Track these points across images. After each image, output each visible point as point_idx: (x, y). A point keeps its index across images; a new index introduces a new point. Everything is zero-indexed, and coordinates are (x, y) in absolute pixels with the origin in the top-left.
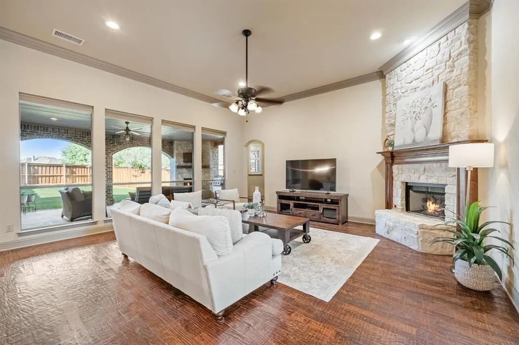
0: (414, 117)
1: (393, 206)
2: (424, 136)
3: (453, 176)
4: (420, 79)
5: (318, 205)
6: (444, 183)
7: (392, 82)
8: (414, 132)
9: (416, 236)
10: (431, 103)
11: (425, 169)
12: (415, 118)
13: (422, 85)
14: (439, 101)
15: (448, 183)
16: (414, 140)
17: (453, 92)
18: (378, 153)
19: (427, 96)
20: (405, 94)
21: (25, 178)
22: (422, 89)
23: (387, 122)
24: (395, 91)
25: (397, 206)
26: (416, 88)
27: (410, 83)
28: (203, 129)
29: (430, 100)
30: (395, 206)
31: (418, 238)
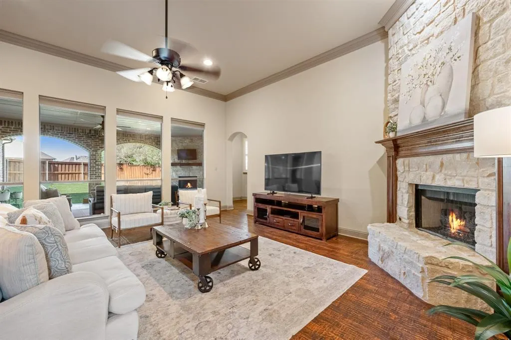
0: (425, 82)
1: (398, 218)
2: (440, 110)
3: (490, 175)
4: (433, 23)
5: (298, 212)
6: (473, 186)
7: (396, 38)
8: (424, 106)
9: (420, 275)
10: (451, 55)
11: (442, 164)
12: (427, 83)
13: (437, 30)
14: (465, 48)
15: (481, 187)
16: (425, 117)
17: (490, 26)
18: (376, 142)
19: (445, 45)
20: (413, 52)
21: (46, 175)
22: (437, 36)
23: (389, 98)
24: (400, 51)
25: (403, 220)
26: (429, 38)
27: (420, 33)
28: (173, 120)
29: (450, 49)
30: (400, 219)
31: (423, 279)
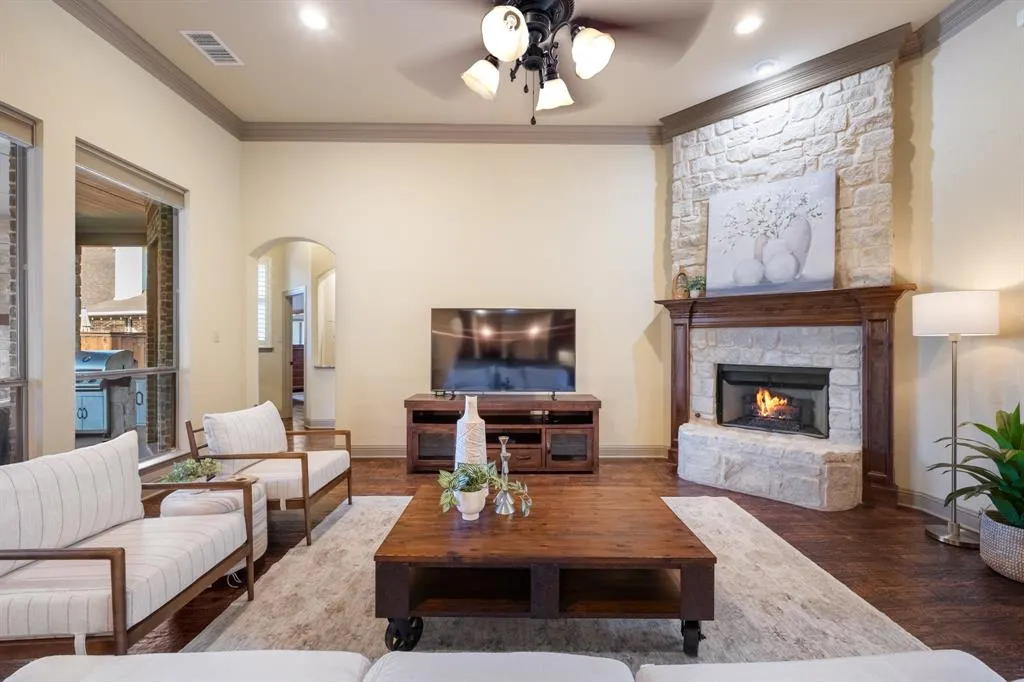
0: (761, 231)
1: (692, 415)
2: (792, 272)
3: (852, 352)
4: (767, 158)
6: (826, 364)
7: (691, 154)
8: (762, 262)
10: (806, 208)
11: (779, 339)
12: (765, 234)
13: (777, 170)
14: (827, 205)
15: (837, 364)
16: (764, 277)
17: (853, 192)
18: (656, 302)
19: (794, 193)
20: (727, 183)
22: (776, 178)
23: (675, 236)
24: (700, 175)
25: (703, 416)
26: (758, 175)
27: (741, 162)
29: (804, 200)
30: (698, 415)
31: (821, 483)
